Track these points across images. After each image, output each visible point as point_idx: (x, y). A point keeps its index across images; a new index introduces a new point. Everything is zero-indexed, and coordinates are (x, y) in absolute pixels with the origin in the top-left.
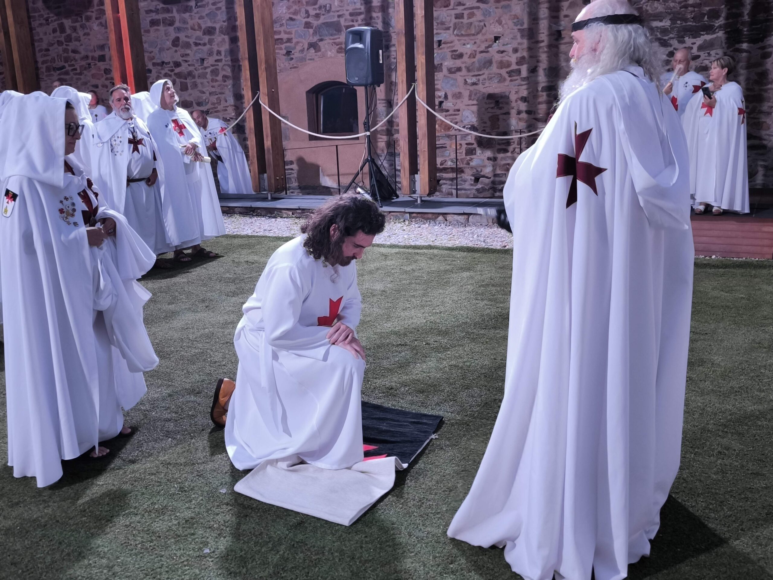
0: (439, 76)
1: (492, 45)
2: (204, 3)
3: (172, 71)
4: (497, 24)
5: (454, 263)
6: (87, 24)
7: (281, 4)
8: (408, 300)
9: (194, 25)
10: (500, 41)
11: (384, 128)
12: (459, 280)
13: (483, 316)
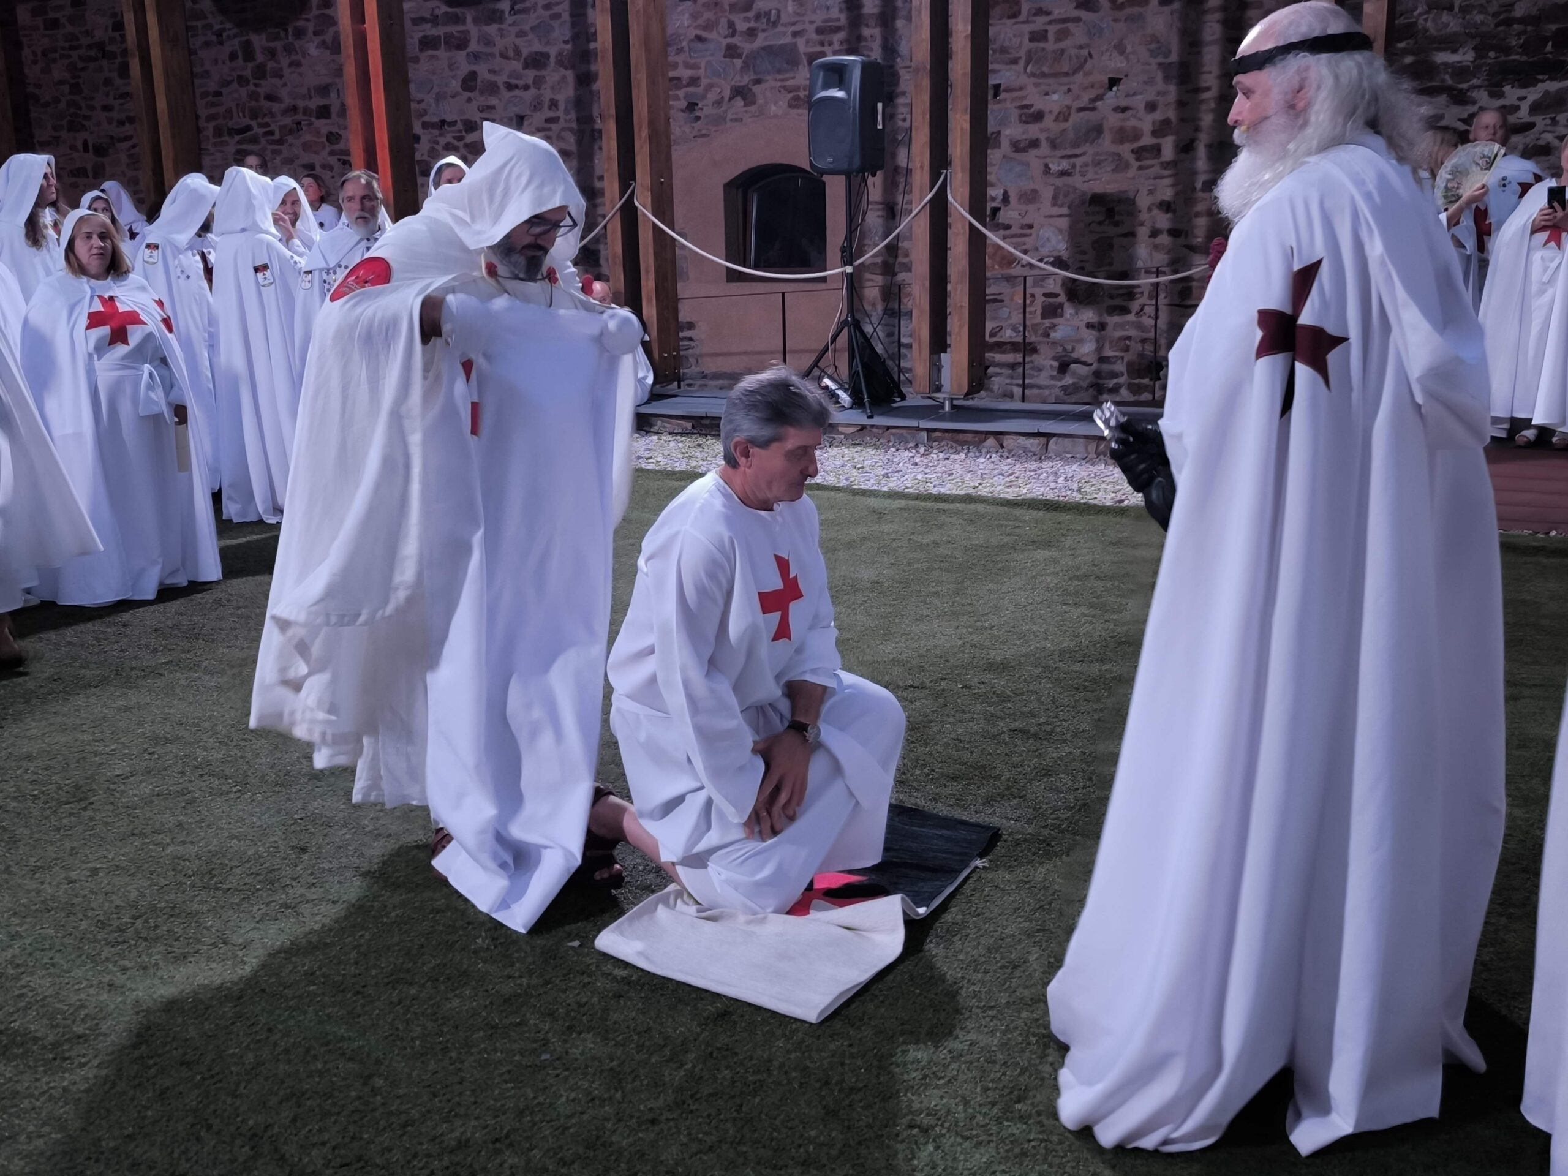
0: (994, 156)
1: (1104, 95)
2: (527, 4)
3: (460, 139)
4: (1115, 54)
5: (1018, 531)
6: (298, 44)
7: (680, 9)
8: (925, 603)
9: (506, 48)
10: (1121, 87)
11: (879, 260)
12: (1029, 565)
13: (1077, 636)
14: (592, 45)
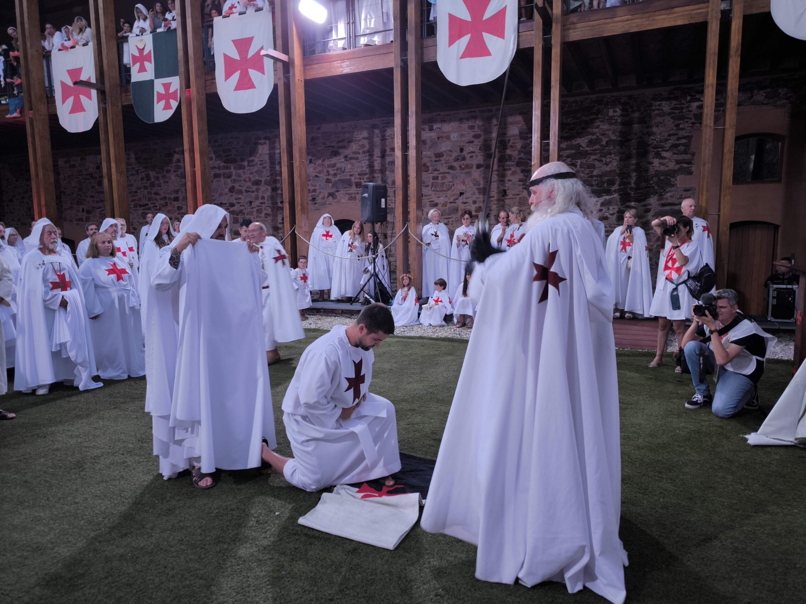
1: (458, 198)
2: (254, 163)
4: (462, 184)
5: (440, 349)
6: (167, 175)
7: (309, 166)
8: (410, 377)
9: (246, 178)
14: (278, 178)
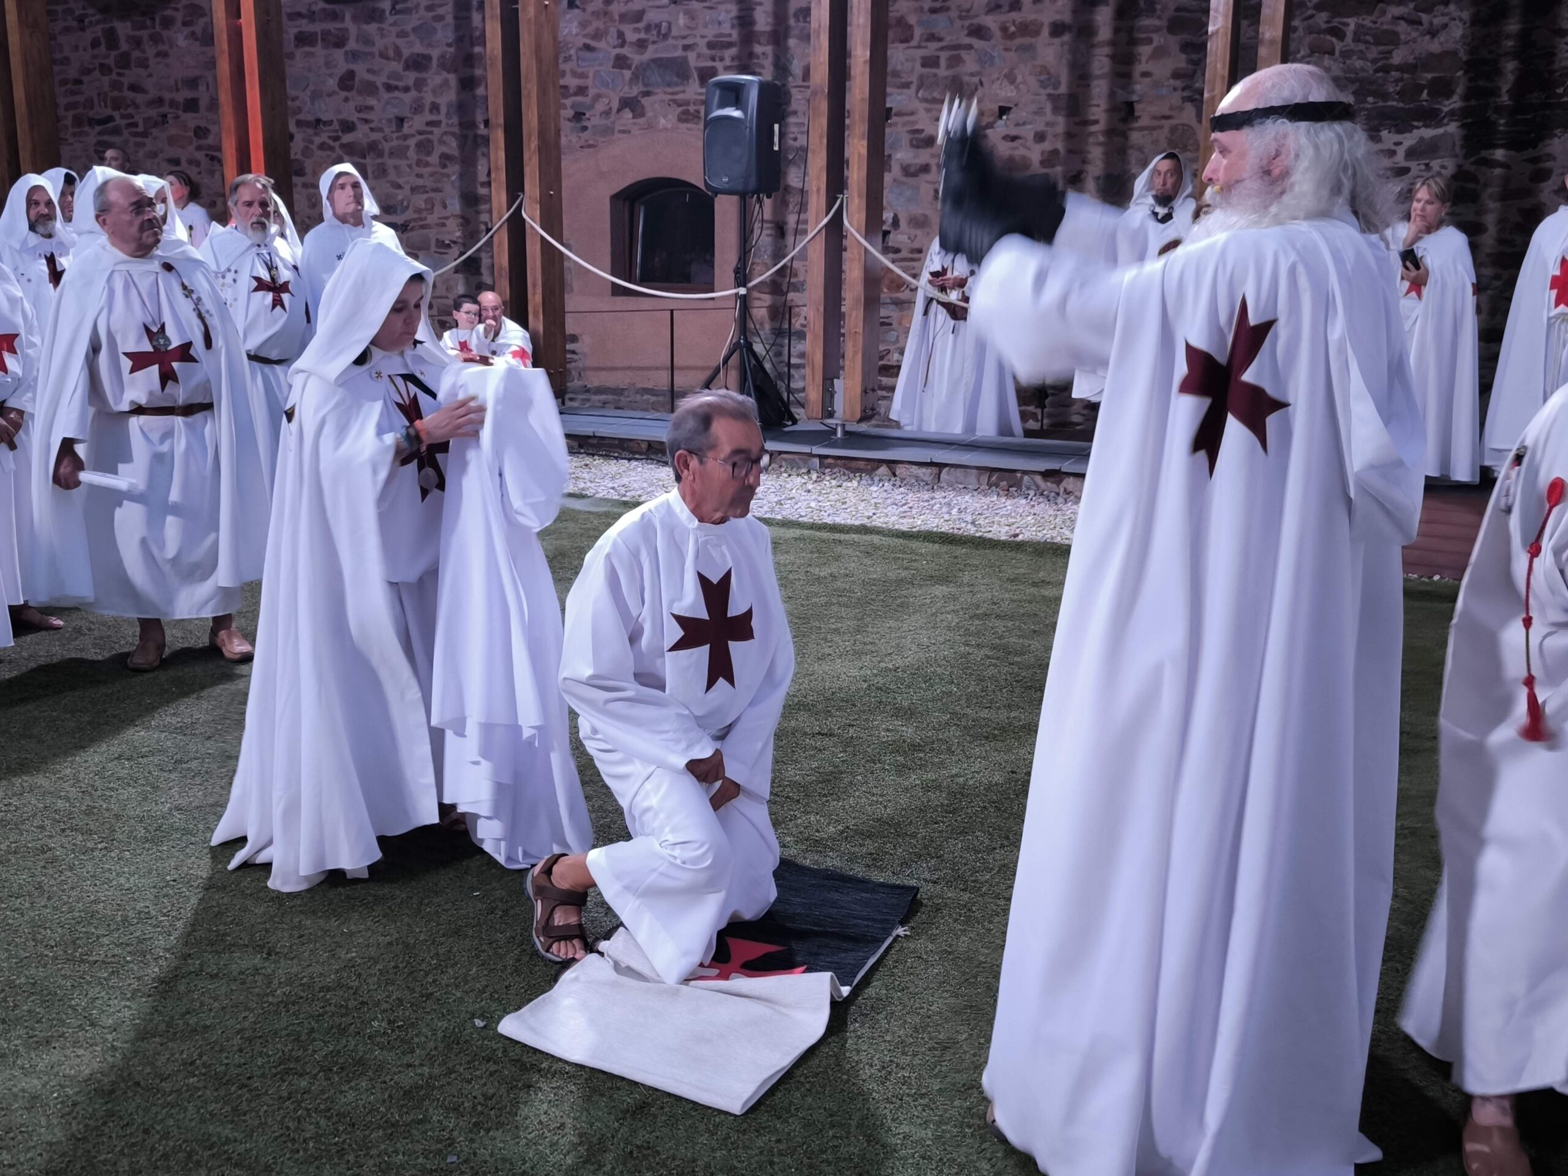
1: (994, 123)
2: (409, 5)
3: (336, 139)
4: (1006, 83)
5: (914, 564)
6: (165, 33)
7: (568, 17)
8: (826, 640)
9: (386, 48)
10: (1012, 115)
12: (928, 601)
13: (982, 681)
14: (477, 49)
